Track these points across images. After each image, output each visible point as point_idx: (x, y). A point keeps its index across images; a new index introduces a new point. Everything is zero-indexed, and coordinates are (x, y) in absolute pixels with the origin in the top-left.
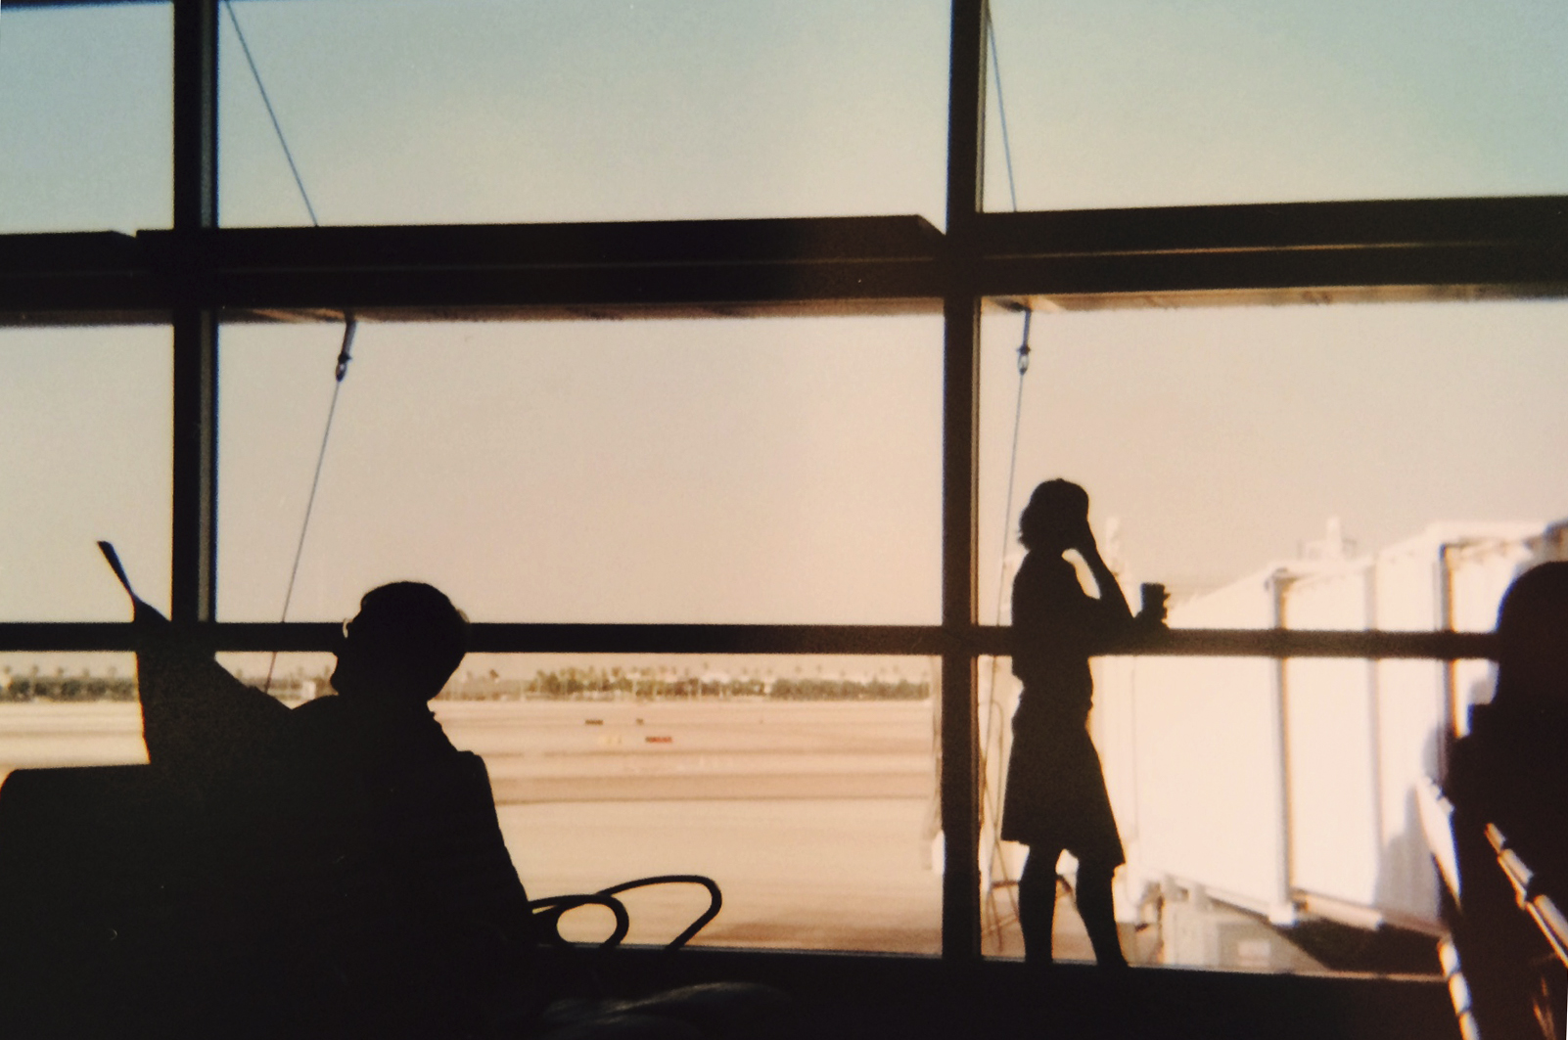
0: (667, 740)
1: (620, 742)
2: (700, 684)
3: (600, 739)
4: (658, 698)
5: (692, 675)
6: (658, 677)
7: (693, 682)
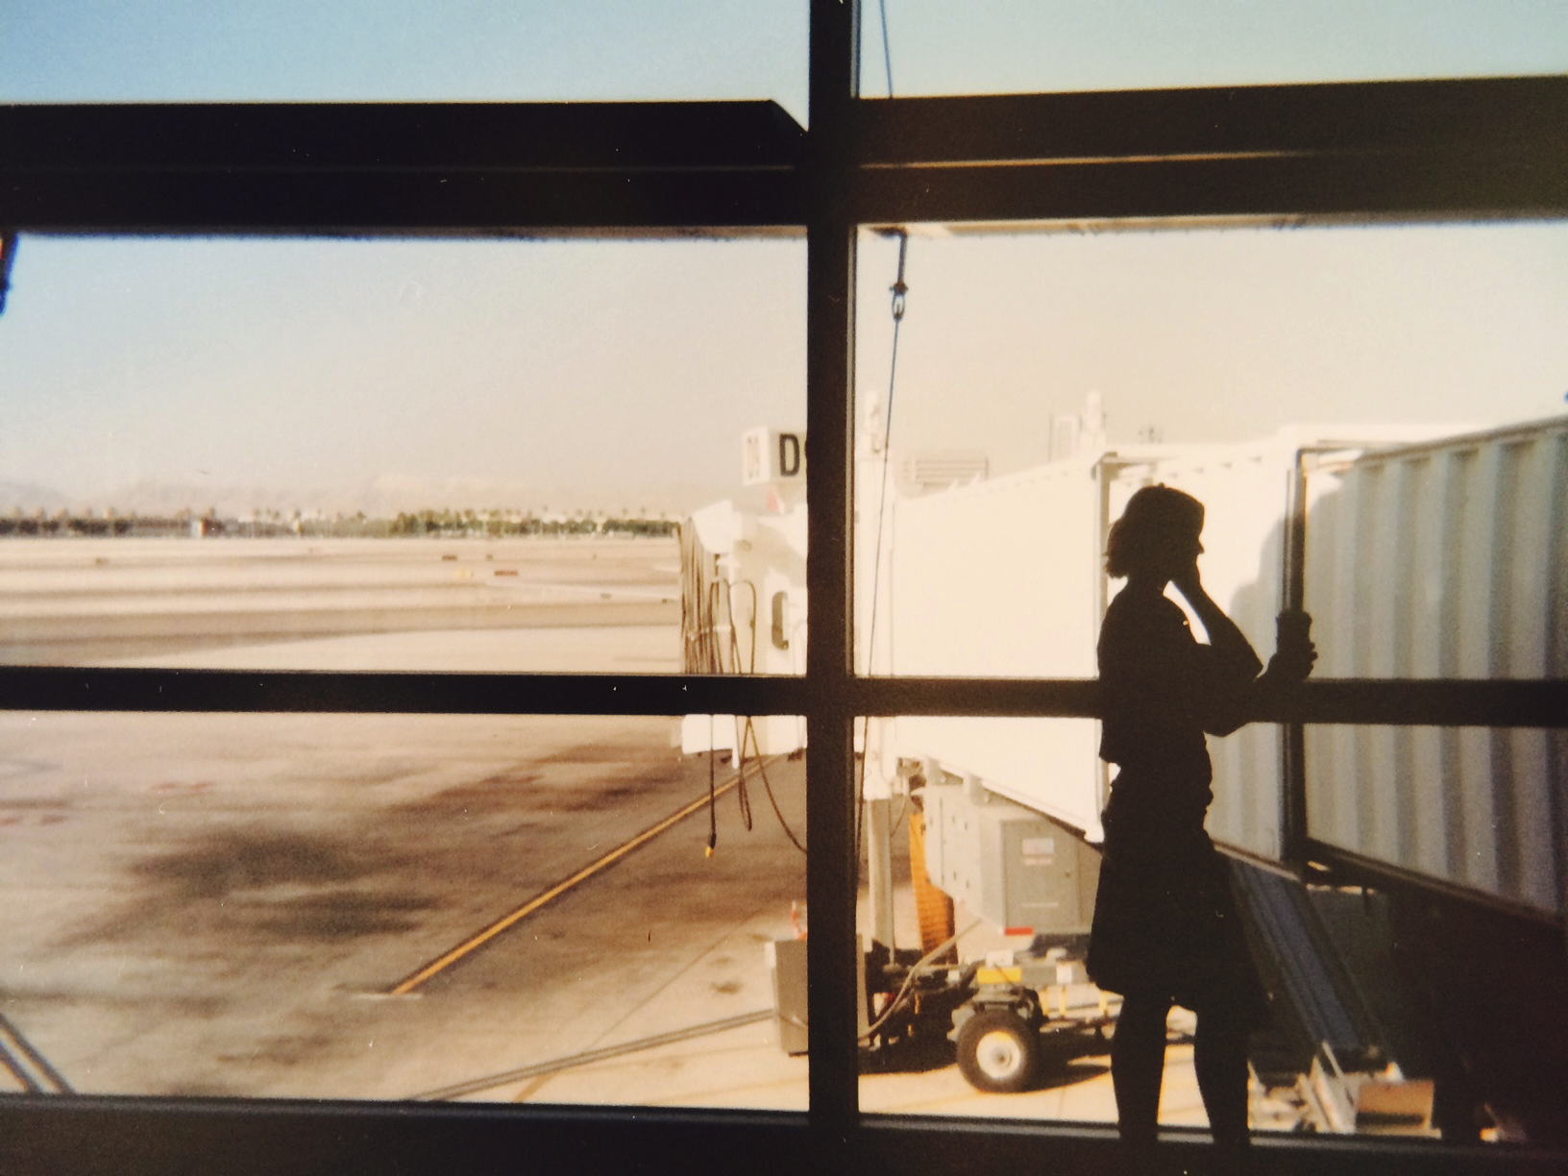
0: (514, 573)
1: (472, 575)
2: (541, 524)
3: (454, 573)
4: (505, 535)
5: (534, 517)
6: (505, 518)
7: (536, 522)
